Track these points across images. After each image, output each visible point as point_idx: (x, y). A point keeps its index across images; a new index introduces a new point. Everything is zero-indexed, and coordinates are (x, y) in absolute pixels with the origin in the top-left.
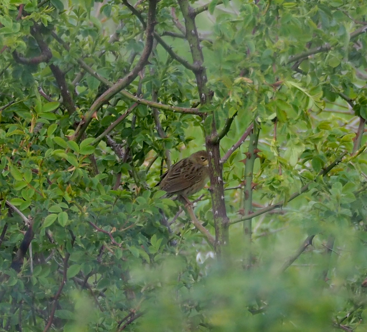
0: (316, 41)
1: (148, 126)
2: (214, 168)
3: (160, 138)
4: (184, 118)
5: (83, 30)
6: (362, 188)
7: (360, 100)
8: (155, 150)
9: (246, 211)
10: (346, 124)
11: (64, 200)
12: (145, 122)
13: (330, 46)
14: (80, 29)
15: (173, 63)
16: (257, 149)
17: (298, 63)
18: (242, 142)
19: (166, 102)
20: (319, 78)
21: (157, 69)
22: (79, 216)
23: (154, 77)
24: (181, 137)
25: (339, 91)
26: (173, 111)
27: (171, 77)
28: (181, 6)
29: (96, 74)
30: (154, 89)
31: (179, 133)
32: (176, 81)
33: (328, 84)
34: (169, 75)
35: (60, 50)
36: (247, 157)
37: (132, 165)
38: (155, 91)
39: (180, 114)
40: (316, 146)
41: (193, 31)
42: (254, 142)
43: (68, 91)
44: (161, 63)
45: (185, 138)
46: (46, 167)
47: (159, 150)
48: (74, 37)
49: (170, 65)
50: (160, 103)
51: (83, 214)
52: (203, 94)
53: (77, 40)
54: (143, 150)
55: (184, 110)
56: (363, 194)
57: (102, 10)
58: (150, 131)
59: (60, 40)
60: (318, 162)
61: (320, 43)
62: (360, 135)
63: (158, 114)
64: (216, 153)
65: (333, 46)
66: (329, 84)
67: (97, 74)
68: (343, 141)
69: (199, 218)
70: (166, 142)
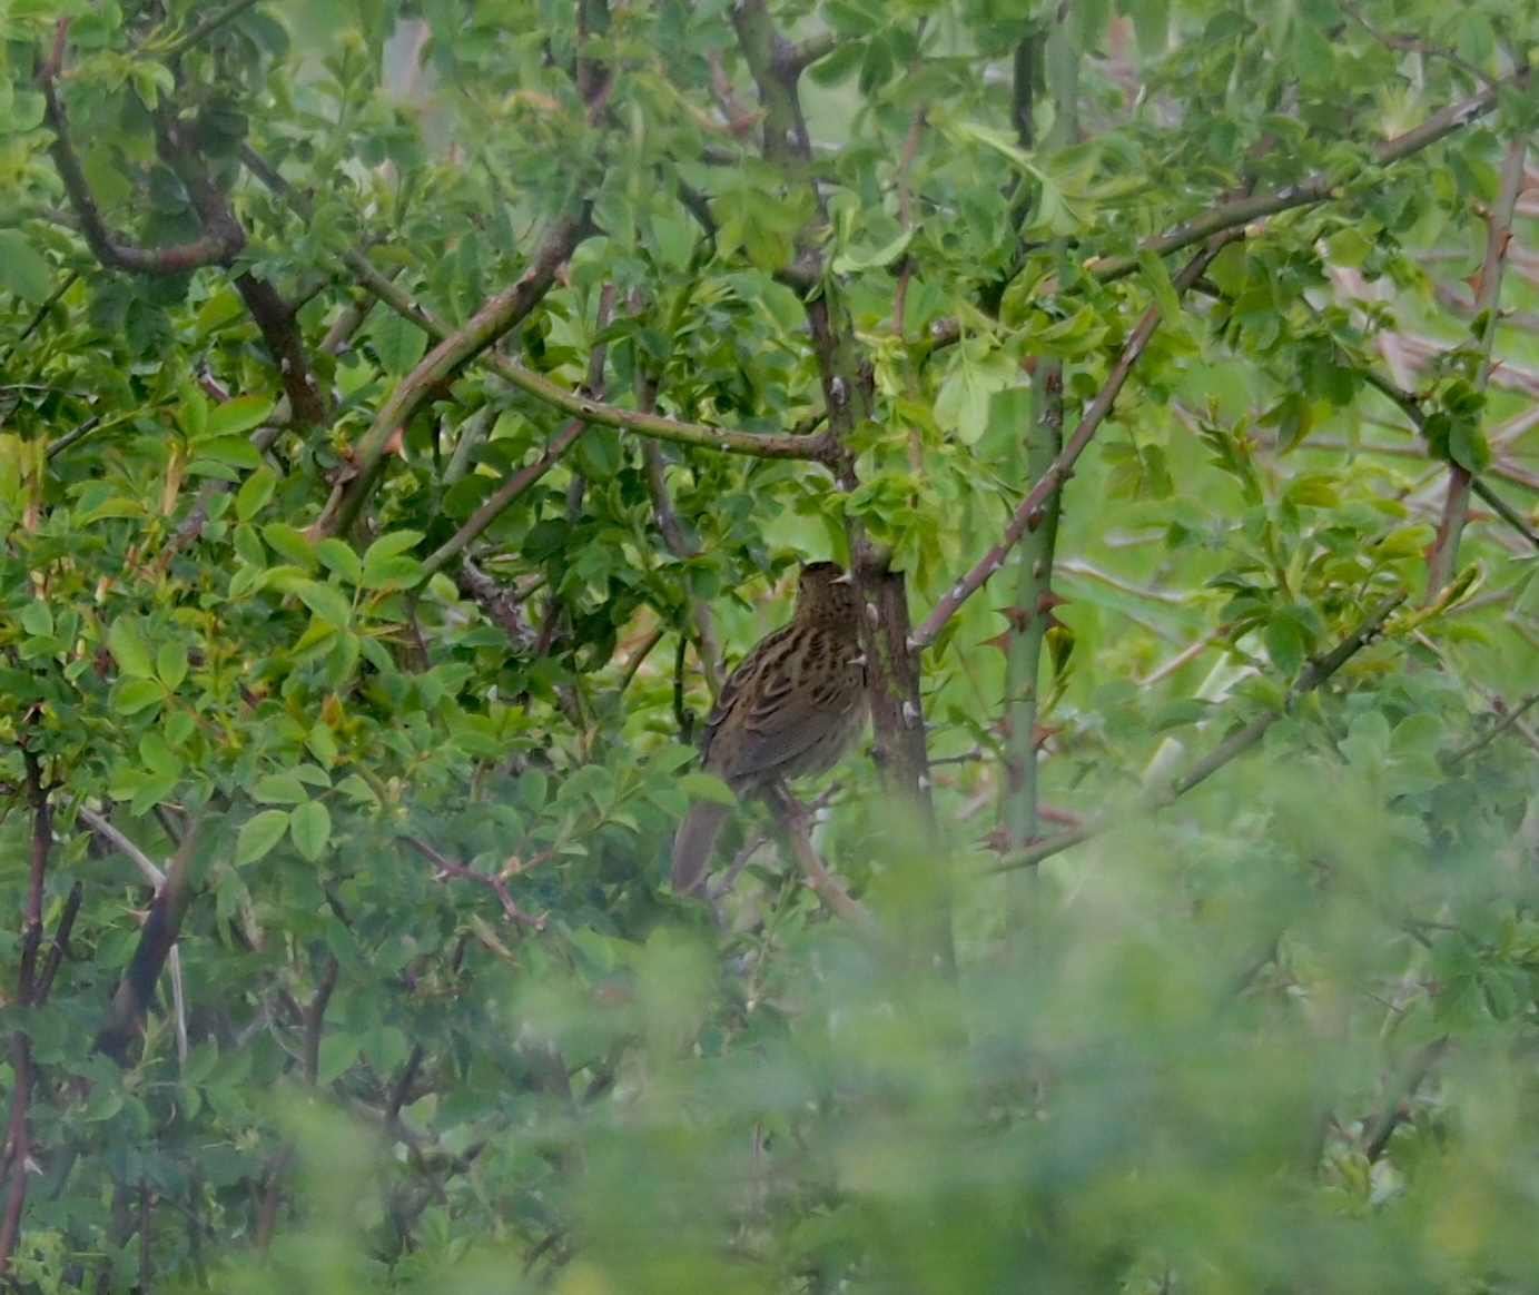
0: (1273, 166)
1: (624, 512)
2: (887, 670)
3: (673, 560)
4: (764, 477)
5: (365, 139)
6: (1475, 738)
7: (1450, 397)
8: (653, 603)
9: (1016, 835)
10: (1405, 492)
11: (309, 757)
12: (613, 496)
13: (1330, 183)
14: (354, 137)
15: (714, 266)
16: (1048, 592)
17: (1207, 257)
18: (996, 565)
19: (690, 411)
20: (1285, 315)
21: (655, 292)
22: (372, 819)
23: (641, 322)
24: (754, 552)
25: (1367, 362)
26: (720, 449)
27: (709, 319)
28: (741, 36)
29: (418, 308)
30: (643, 367)
31: (747, 538)
32: (730, 333)
33: (1322, 334)
34: (701, 312)
35: (276, 217)
36: (1013, 627)
37: (570, 664)
38: (649, 374)
39: (749, 459)
40: (1281, 574)
41: (791, 134)
42: (1037, 564)
43: (309, 378)
44: (668, 269)
45: (771, 556)
46: (235, 640)
47: (669, 607)
48: (332, 166)
49: (703, 271)
50: (670, 417)
51: (387, 810)
52: (836, 380)
53: (342, 179)
54: (608, 605)
55: (763, 443)
56: (1482, 763)
57: (426, 55)
58: (632, 530)
59: (275, 181)
60: (1290, 635)
61: (1289, 172)
62: (1452, 532)
63: (663, 465)
64: (892, 612)
65: (1340, 184)
66: (1327, 337)
67: (422, 309)
68: (1388, 555)
69: (832, 868)
70: (698, 572)
